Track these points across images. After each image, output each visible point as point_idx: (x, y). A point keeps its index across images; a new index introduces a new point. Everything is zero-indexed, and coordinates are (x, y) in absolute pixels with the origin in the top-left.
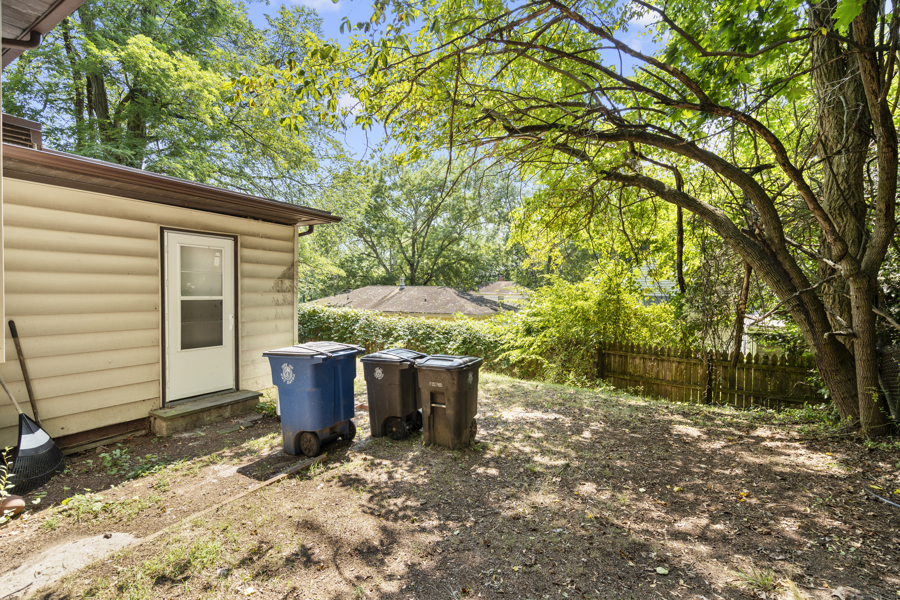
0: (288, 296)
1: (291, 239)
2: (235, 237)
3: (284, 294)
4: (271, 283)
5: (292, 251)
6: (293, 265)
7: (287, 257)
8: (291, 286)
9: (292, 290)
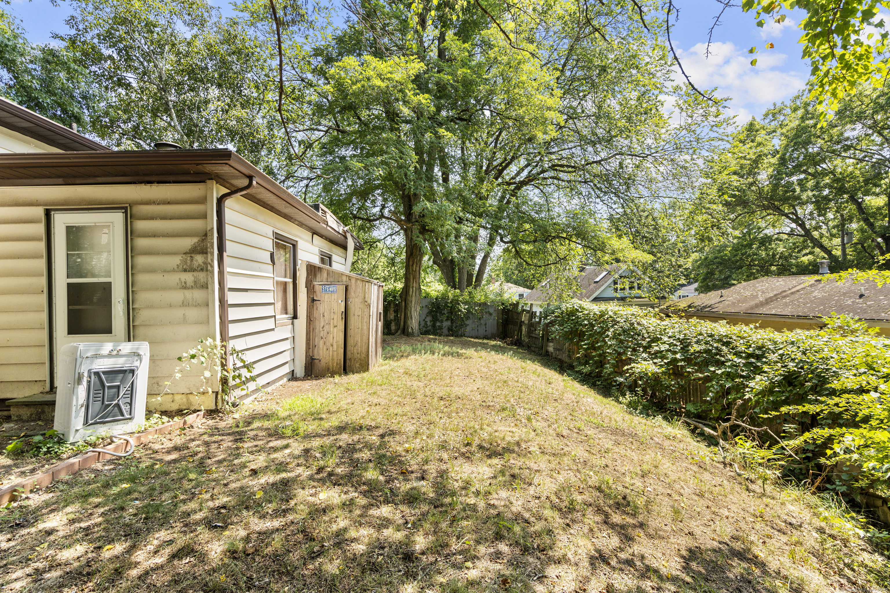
0: (202, 276)
1: (202, 200)
2: (125, 208)
3: (195, 274)
4: (176, 261)
5: (204, 216)
6: (206, 235)
7: (197, 224)
8: (205, 263)
9: (206, 268)
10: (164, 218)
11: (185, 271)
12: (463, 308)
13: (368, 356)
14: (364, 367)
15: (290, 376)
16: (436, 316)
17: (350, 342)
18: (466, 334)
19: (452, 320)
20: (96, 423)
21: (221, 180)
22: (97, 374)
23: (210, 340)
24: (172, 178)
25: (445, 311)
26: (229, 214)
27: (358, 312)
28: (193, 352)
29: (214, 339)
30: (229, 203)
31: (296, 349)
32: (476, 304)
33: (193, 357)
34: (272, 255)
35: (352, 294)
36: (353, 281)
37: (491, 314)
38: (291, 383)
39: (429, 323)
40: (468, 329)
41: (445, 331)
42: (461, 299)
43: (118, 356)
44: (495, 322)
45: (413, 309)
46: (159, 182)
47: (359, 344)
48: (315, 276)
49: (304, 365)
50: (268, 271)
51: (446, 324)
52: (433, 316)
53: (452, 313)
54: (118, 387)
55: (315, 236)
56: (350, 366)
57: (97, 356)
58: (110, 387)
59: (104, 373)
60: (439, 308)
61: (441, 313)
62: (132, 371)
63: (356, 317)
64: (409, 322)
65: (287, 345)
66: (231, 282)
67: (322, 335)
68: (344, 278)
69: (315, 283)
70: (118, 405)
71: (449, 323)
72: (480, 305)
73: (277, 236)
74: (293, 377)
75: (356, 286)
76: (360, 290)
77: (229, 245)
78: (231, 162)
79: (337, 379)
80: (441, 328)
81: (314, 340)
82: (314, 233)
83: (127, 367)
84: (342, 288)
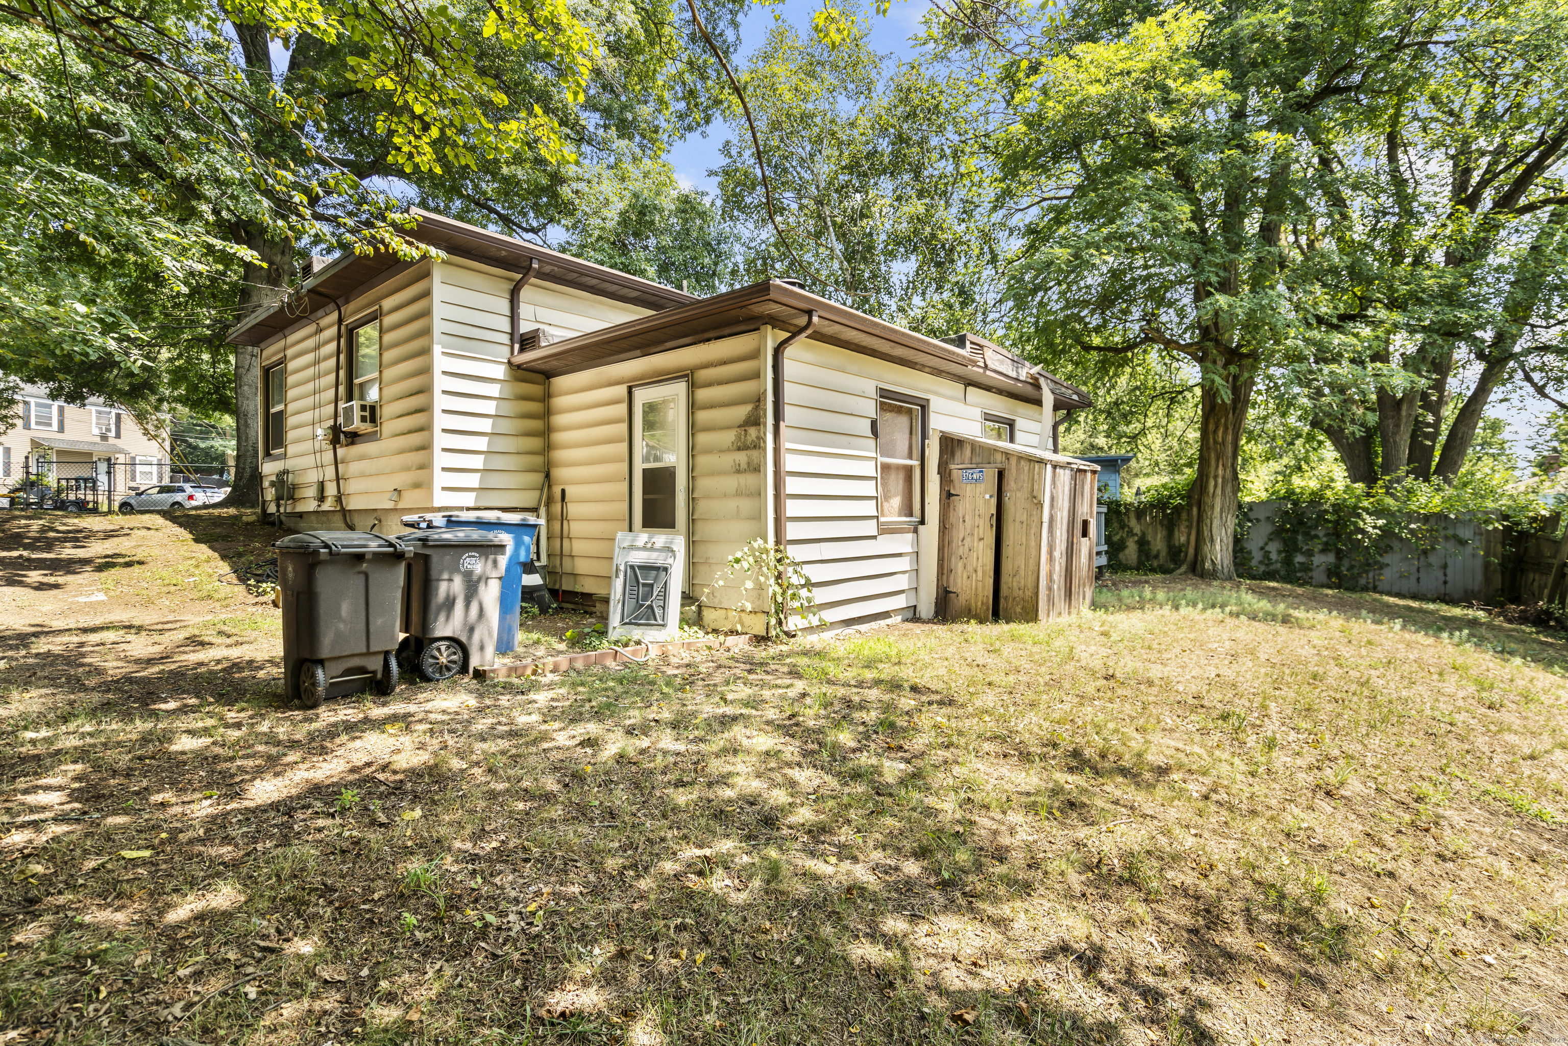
0: (753, 455)
1: (755, 355)
2: (687, 376)
3: (749, 452)
4: (729, 437)
5: (757, 375)
6: (759, 400)
7: (747, 388)
8: (758, 438)
9: (758, 445)
10: (720, 383)
11: (739, 449)
12: (1370, 524)
13: (1037, 594)
14: (1030, 614)
15: (910, 615)
16: (1295, 542)
17: (1006, 567)
18: (1381, 586)
19: (1339, 552)
20: (630, 623)
21: (775, 322)
22: (632, 567)
23: (760, 541)
24: (727, 331)
25: (1320, 531)
26: (790, 367)
27: (1021, 516)
28: (739, 555)
29: (766, 541)
30: (789, 351)
31: (921, 573)
32: (1412, 516)
33: (737, 561)
34: (874, 424)
35: (1010, 484)
36: (1013, 461)
37: (1462, 543)
38: (910, 625)
39: (1274, 556)
40: (1387, 575)
41: (1319, 575)
42: (1365, 504)
43: (652, 549)
44: (1478, 563)
45: (1216, 523)
46: (717, 338)
47: (1022, 573)
48: (953, 454)
49: (933, 600)
50: (868, 448)
51: (1323, 560)
52: (1285, 541)
53: (1338, 535)
54: (652, 586)
55: (970, 389)
56: (1006, 610)
57: (632, 548)
58: (644, 585)
59: (640, 567)
60: (1301, 523)
61: (1307, 534)
62: (666, 569)
63: (1017, 524)
64: (1207, 548)
65: (904, 564)
66: (791, 463)
67: (960, 552)
68: (999, 457)
69: (952, 467)
70: (651, 607)
71: (1330, 558)
72: (1426, 518)
73: (883, 393)
74: (913, 616)
75: (1018, 469)
76: (1024, 477)
77: (789, 412)
78: (772, 295)
79: (973, 627)
80: (1307, 568)
81: (949, 560)
82: (969, 383)
83: (660, 563)
84: (991, 474)
